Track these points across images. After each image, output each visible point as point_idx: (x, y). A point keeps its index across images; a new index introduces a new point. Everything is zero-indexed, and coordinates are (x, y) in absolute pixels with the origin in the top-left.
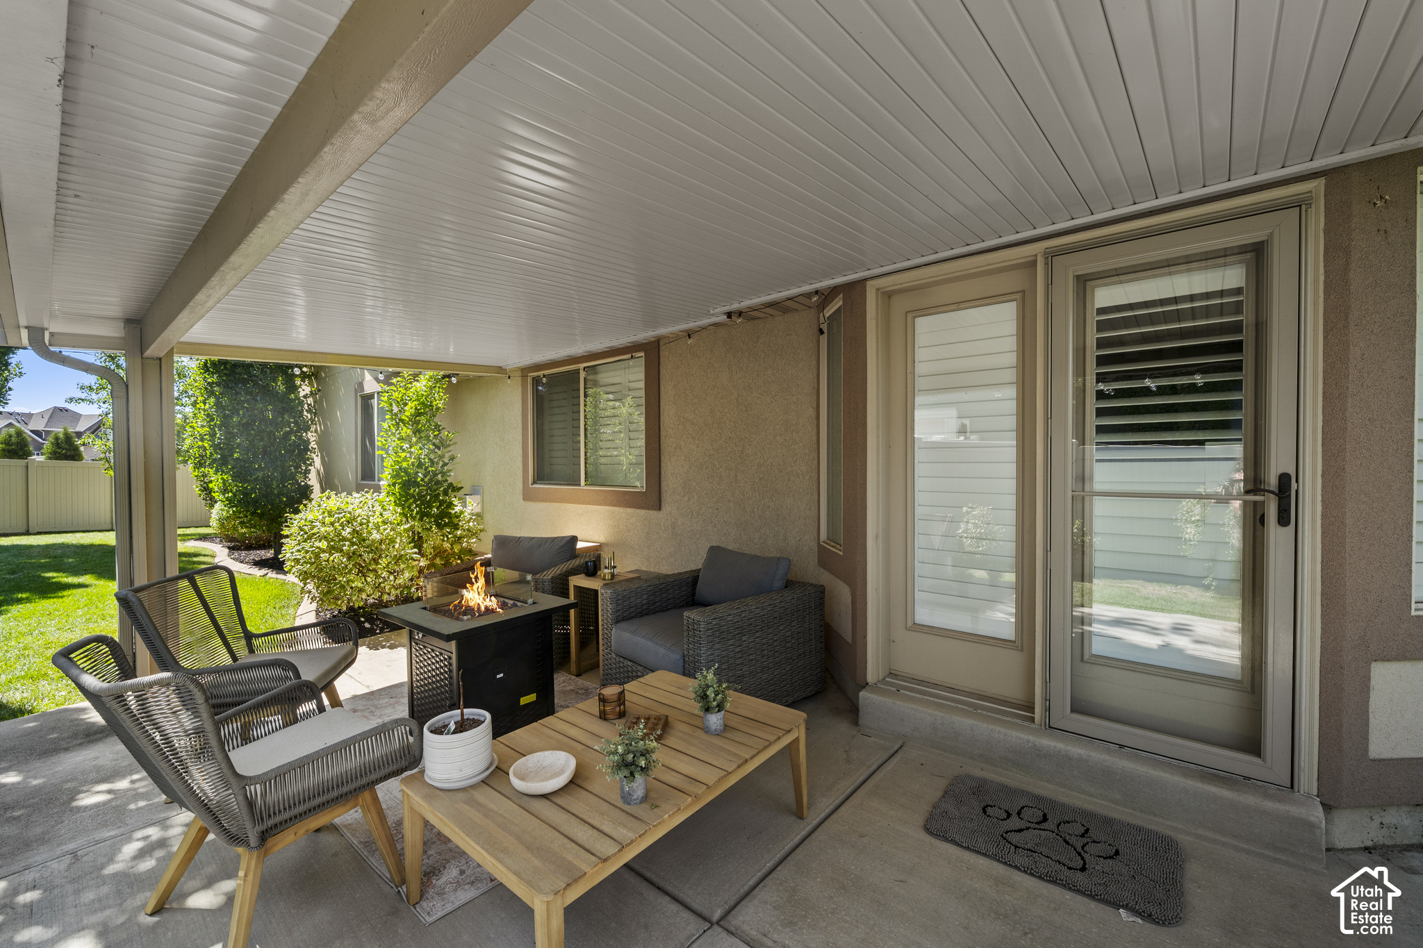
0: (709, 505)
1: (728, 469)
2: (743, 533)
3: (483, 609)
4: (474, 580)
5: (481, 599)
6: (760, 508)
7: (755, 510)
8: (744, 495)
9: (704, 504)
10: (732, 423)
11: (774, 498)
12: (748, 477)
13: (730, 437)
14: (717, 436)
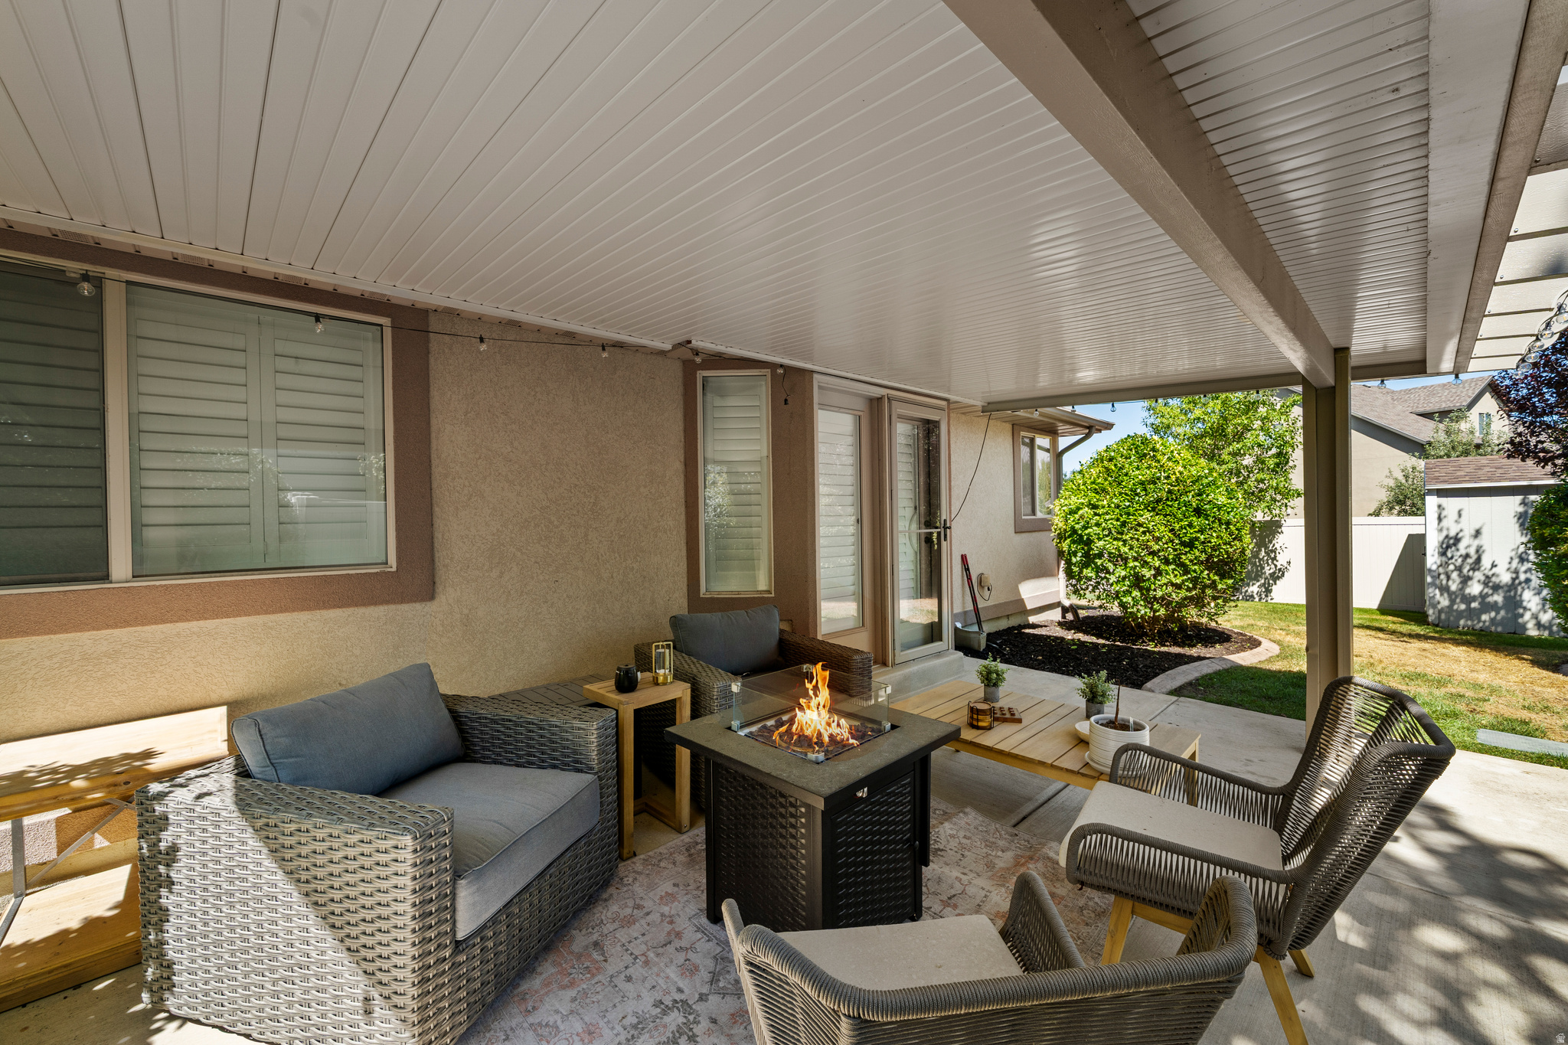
0: (541, 577)
1: (574, 526)
2: (597, 605)
3: (826, 739)
4: (811, 693)
5: (824, 723)
6: (621, 571)
7: (614, 575)
8: (598, 559)
9: (533, 578)
10: (579, 467)
11: (639, 559)
12: (604, 535)
13: (576, 485)
14: (555, 482)
